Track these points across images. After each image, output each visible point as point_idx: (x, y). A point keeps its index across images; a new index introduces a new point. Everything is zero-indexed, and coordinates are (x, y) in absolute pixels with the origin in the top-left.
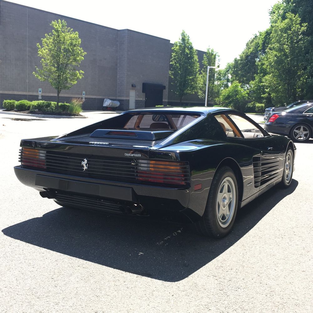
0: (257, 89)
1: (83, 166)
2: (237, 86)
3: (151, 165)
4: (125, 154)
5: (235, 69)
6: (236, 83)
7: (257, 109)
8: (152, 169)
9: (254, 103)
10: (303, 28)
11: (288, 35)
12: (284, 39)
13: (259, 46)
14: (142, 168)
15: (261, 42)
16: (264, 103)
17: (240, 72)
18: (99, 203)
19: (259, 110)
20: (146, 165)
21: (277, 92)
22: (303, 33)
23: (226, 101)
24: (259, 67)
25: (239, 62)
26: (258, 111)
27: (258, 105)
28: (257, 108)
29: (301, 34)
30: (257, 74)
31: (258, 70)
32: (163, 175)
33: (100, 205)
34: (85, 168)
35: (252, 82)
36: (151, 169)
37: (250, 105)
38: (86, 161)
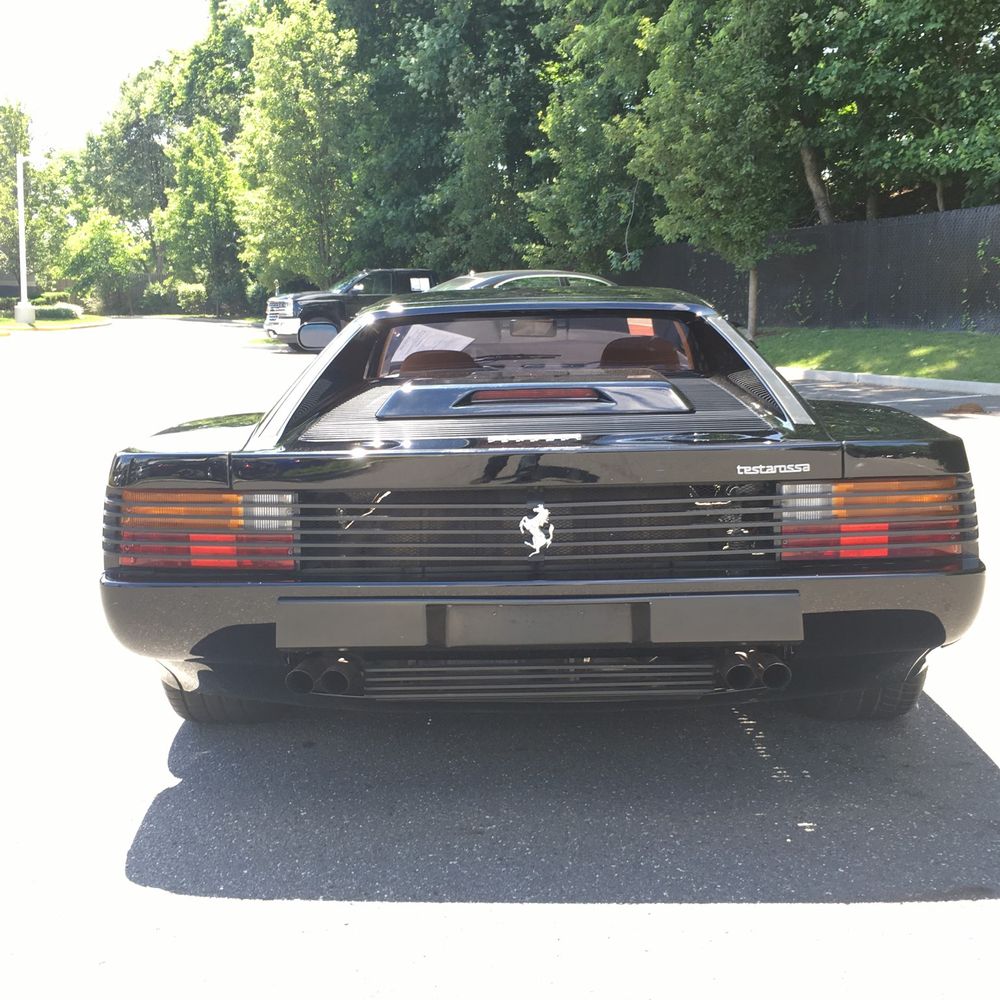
0: (177, 237)
1: (529, 537)
2: (104, 226)
3: (834, 500)
4: (739, 468)
5: (93, 169)
6: (100, 215)
7: (182, 303)
8: (843, 512)
9: (173, 281)
10: (345, 46)
11: (304, 65)
12: (292, 76)
13: (175, 95)
14: (799, 515)
15: (178, 81)
16: (202, 281)
17: (108, 178)
18: (576, 671)
19: (189, 303)
20: (817, 502)
21: (286, 243)
22: (347, 61)
23: (73, 278)
24: (178, 166)
25: (105, 145)
26: (187, 307)
27: (183, 287)
28: (183, 298)
29: (341, 64)
30: (174, 185)
31: (176, 172)
32: (891, 529)
33: (583, 680)
34: (539, 541)
35: (157, 214)
36: (834, 512)
37: (157, 288)
38: (543, 513)
